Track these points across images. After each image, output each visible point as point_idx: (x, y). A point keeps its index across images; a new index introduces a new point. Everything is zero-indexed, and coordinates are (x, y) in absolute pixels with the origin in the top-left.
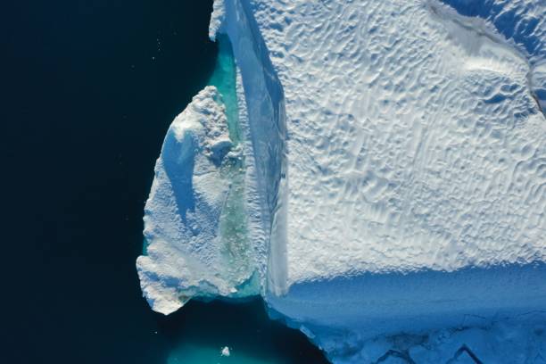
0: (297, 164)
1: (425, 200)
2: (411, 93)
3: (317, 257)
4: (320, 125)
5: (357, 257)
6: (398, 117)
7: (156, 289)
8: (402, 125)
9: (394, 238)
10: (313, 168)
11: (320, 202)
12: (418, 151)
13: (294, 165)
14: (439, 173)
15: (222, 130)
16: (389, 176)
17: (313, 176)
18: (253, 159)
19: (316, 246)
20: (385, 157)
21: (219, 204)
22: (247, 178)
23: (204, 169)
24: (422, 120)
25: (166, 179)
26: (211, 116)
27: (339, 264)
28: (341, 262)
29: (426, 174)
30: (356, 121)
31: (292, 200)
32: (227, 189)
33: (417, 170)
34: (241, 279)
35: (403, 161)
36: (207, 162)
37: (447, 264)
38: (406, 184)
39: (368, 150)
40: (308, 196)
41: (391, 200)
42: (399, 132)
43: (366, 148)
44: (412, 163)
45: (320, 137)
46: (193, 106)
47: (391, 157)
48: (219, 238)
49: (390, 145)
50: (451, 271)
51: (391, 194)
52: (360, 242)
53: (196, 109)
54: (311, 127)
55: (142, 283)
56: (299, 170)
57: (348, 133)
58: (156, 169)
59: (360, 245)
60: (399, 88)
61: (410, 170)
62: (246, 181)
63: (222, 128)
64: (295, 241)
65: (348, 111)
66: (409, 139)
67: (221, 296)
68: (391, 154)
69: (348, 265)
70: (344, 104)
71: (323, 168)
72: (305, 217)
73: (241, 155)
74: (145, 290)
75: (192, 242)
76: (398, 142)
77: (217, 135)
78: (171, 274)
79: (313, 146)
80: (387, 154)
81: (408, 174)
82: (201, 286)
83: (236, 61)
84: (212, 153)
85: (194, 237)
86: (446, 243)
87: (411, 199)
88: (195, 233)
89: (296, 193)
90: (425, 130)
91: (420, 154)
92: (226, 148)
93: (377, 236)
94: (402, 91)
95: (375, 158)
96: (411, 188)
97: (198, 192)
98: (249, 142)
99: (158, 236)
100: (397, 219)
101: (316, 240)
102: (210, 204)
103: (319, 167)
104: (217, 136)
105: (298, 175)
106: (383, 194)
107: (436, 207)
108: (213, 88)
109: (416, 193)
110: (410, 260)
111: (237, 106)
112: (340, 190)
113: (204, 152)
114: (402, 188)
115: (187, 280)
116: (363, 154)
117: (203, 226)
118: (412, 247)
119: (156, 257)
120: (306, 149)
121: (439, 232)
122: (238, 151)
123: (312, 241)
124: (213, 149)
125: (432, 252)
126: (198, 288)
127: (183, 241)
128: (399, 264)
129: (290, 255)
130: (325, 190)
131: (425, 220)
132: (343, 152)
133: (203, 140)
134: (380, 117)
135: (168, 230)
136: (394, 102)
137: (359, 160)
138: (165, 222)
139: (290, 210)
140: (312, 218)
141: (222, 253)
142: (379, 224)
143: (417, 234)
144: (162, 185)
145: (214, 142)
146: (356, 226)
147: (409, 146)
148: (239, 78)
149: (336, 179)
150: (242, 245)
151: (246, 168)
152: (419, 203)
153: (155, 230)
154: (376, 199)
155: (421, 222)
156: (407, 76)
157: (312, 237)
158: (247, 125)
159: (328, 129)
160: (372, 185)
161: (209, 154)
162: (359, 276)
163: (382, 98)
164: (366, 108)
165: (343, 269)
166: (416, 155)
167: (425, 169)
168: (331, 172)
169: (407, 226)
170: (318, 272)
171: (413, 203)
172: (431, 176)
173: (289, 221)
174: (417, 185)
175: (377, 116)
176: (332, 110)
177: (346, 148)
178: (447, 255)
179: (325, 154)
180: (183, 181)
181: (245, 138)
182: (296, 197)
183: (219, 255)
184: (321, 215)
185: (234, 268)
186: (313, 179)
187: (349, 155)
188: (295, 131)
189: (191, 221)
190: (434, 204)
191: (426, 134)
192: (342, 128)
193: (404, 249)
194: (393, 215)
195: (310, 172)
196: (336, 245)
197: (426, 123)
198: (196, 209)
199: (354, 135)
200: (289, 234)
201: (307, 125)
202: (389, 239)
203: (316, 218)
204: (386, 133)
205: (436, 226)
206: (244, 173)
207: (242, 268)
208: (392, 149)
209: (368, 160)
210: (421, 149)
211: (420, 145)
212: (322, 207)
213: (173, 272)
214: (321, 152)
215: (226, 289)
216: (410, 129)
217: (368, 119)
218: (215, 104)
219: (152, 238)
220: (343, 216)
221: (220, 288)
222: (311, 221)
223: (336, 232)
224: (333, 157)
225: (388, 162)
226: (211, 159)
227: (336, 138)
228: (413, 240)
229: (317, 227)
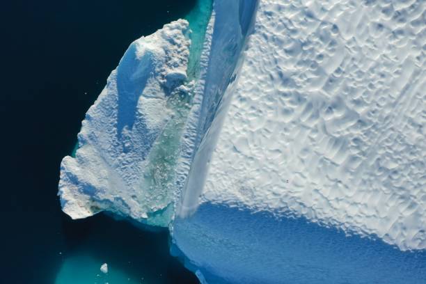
0: (254, 63)
1: (396, 153)
2: (412, 27)
3: (246, 178)
4: (296, 26)
5: (296, 195)
6: (390, 47)
7: (72, 191)
8: (392, 58)
9: (346, 187)
10: (273, 73)
11: (270, 115)
12: (403, 93)
13: (251, 63)
14: (421, 126)
15: (182, 62)
16: (361, 110)
17: (269, 83)
18: (201, 97)
19: (248, 164)
20: (363, 88)
21: (157, 130)
22: (191, 115)
23: (154, 93)
24: (416, 61)
25: (115, 91)
26: (176, 47)
27: (271, 197)
28: (274, 194)
29: (405, 123)
30: (340, 35)
31: (235, 102)
32: (168, 118)
33: (396, 114)
34: (155, 207)
35: (383, 99)
36: (158, 87)
37: (402, 239)
38: (380, 126)
39: (344, 73)
40: (257, 102)
41: (356, 140)
42: (386, 64)
43: (344, 69)
44: (393, 105)
45: (293, 39)
46: (162, 32)
47: (370, 90)
48: (147, 162)
49: (373, 75)
50: (404, 250)
51: (357, 133)
52: (304, 177)
53: (163, 36)
54: (285, 25)
55: (61, 181)
56: (255, 71)
57: (326, 46)
58: (109, 79)
59: (303, 182)
60: (400, 16)
61: (388, 112)
62: (189, 117)
63: (182, 61)
64: (225, 151)
65: (334, 20)
66: (396, 76)
67: (131, 218)
68: (371, 86)
69: (281, 201)
70: (331, 12)
71: (285, 76)
72: (245, 126)
73: (192, 92)
74: (62, 189)
75: (120, 158)
76: (383, 75)
77: (176, 65)
78: (90, 182)
79: (280, 48)
80: (366, 85)
81: (385, 116)
82: (116, 202)
83: (214, 5)
84: (165, 81)
85: (124, 154)
86: (408, 214)
87: (380, 147)
88: (126, 151)
89: (244, 95)
90: (417, 73)
91: (404, 97)
92: (180, 80)
93: (327, 176)
94: (402, 21)
95: (351, 85)
96: (383, 133)
97: (141, 112)
98: (203, 82)
99: (90, 142)
100: (357, 165)
101: (251, 158)
102: (148, 127)
103: (281, 74)
104: (175, 67)
105: (253, 75)
106: (348, 130)
107: (407, 166)
108: (185, 21)
109: (387, 141)
110: (359, 220)
111: (203, 45)
112: (299, 109)
113: (159, 77)
114: (373, 130)
115: (104, 192)
116: (338, 76)
117: (136, 146)
118: (366, 205)
119: (82, 162)
120: (271, 48)
121: (402, 197)
122: (190, 86)
123: (246, 156)
124: (168, 77)
125: (387, 219)
126: (112, 203)
127: (113, 154)
128: (344, 220)
129: (214, 166)
130: (280, 103)
131: (390, 177)
132: (314, 65)
133: (161, 66)
134: (368, 41)
135: (102, 139)
136: (389, 29)
137: (331, 80)
138: (101, 131)
139: (230, 113)
140: (254, 130)
141: (145, 177)
142: (333, 163)
143: (376, 191)
144: (109, 95)
145: (170, 71)
146: (304, 157)
147: (393, 84)
148: (212, 20)
149: (297, 94)
150: (166, 175)
151: (193, 105)
152: (388, 155)
153: (90, 136)
154: (338, 133)
155: (384, 179)
156: (412, 6)
157: (247, 152)
158: (206, 65)
159: (304, 33)
160: (338, 114)
161: (162, 81)
162: (291, 219)
163: (378, 20)
164: (356, 25)
165: (275, 204)
166: (400, 97)
167: (405, 117)
168: (294, 84)
169: (366, 177)
170: (242, 198)
171: (381, 152)
172: (411, 127)
173: (225, 125)
174: (392, 132)
175: (366, 38)
176: (316, 14)
177: (319, 62)
178: (405, 228)
179: (292, 61)
180: (130, 98)
181: (200, 77)
182: (242, 100)
183: (142, 178)
184: (266, 130)
185: (152, 195)
186: (269, 86)
187: (320, 71)
188: (264, 25)
189: (126, 138)
190: (405, 161)
191: (417, 78)
192: (322, 38)
193: (355, 204)
194: (354, 159)
195: (268, 76)
196: (274, 171)
197: (420, 66)
198: (134, 128)
199: (333, 51)
200: (220, 141)
201: (281, 21)
202: (340, 185)
203: (259, 132)
204: (372, 60)
205: (401, 188)
206: (190, 109)
207: (159, 197)
208: (373, 80)
209: (341, 84)
210: (407, 92)
211: (407, 87)
212: (269, 121)
213: (94, 181)
214: (289, 57)
215: (138, 212)
216: (401, 66)
217: (354, 38)
218: (183, 37)
219: (84, 142)
220: (292, 140)
221: (132, 210)
222: (252, 133)
223: (279, 155)
224: (300, 68)
225: (364, 94)
226: (163, 86)
227: (311, 46)
228: (369, 196)
229: (256, 143)
